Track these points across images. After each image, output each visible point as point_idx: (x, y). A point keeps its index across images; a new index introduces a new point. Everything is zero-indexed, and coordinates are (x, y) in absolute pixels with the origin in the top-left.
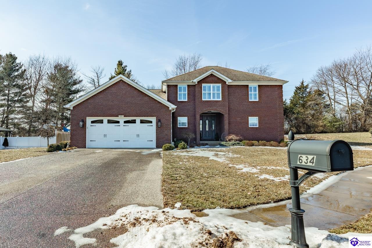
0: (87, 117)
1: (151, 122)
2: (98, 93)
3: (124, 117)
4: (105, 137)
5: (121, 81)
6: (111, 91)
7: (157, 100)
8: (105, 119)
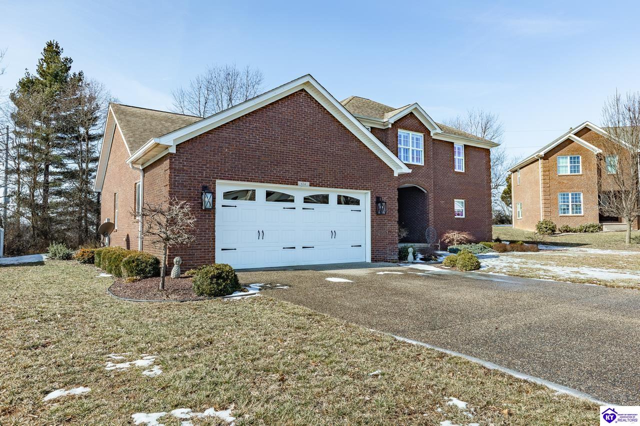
0: (218, 181)
1: (357, 202)
2: (249, 114)
3: (310, 186)
4: (261, 237)
5: (304, 93)
6: (280, 116)
7: (373, 153)
8: (261, 190)
